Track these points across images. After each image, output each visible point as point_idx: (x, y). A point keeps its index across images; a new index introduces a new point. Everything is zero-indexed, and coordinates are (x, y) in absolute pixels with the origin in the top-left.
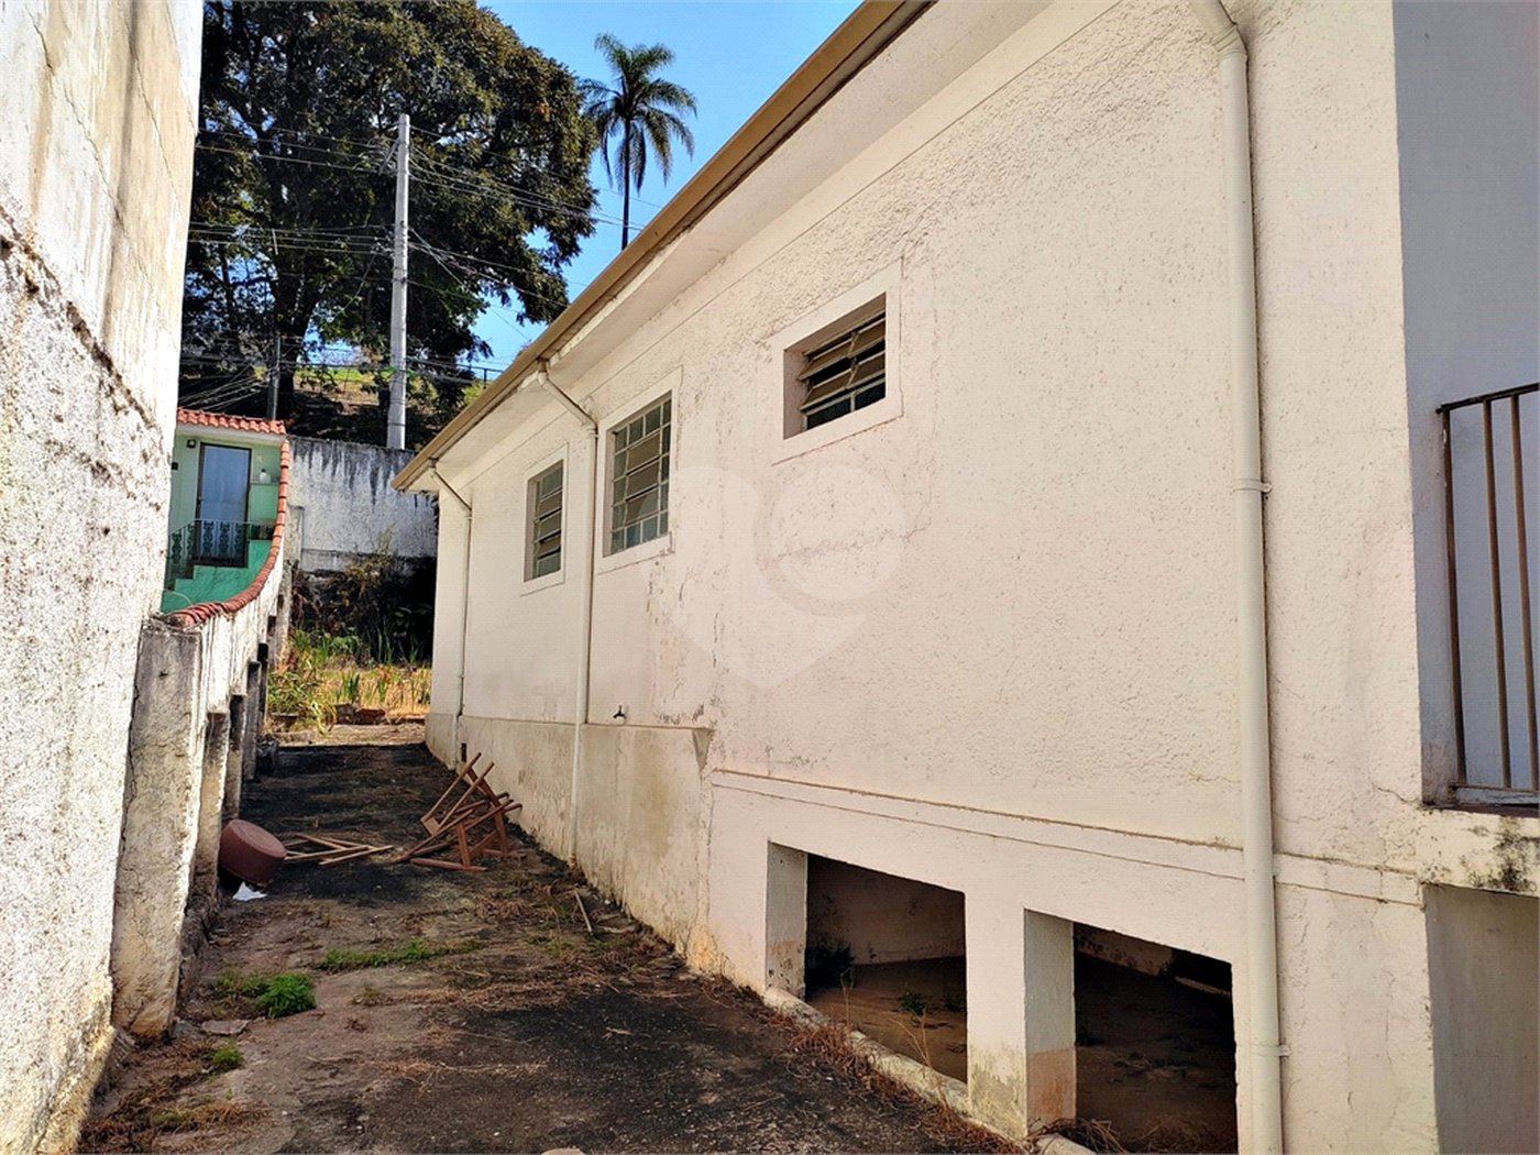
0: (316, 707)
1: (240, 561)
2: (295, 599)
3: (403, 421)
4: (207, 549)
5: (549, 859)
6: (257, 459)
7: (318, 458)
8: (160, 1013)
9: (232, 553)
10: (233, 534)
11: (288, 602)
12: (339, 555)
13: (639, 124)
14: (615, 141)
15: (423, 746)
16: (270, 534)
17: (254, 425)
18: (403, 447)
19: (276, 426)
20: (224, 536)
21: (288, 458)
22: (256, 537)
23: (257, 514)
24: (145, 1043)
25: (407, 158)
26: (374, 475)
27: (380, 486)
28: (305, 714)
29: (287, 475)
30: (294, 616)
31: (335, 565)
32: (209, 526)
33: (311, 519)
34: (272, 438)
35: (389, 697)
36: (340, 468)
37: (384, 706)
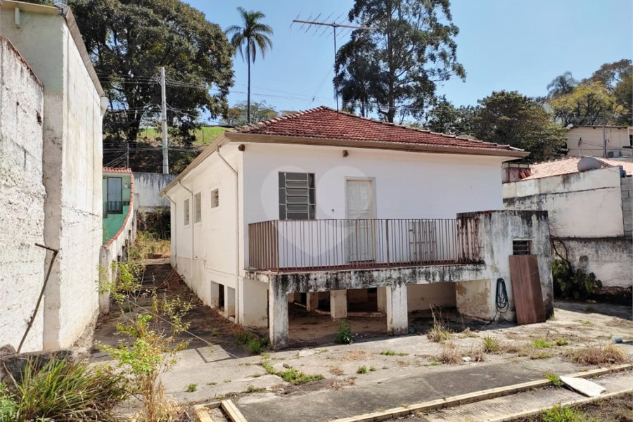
0: (142, 255)
1: (120, 212)
2: (138, 221)
3: (167, 164)
4: (111, 208)
5: (189, 289)
6: (124, 181)
7: (142, 178)
8: (107, 310)
9: (118, 209)
10: (118, 204)
11: (135, 223)
12: (150, 207)
13: (253, 38)
14: (244, 46)
15: (170, 264)
16: (128, 203)
17: (122, 171)
18: (168, 173)
19: (129, 170)
20: (116, 205)
21: (133, 180)
22: (125, 205)
23: (125, 198)
24: (105, 315)
25: (164, 81)
26: (159, 182)
27: (161, 186)
28: (139, 257)
29: (133, 186)
30: (138, 226)
31: (149, 210)
32: (111, 202)
33: (141, 196)
34: (127, 174)
35: (164, 250)
36: (149, 181)
37: (162, 253)
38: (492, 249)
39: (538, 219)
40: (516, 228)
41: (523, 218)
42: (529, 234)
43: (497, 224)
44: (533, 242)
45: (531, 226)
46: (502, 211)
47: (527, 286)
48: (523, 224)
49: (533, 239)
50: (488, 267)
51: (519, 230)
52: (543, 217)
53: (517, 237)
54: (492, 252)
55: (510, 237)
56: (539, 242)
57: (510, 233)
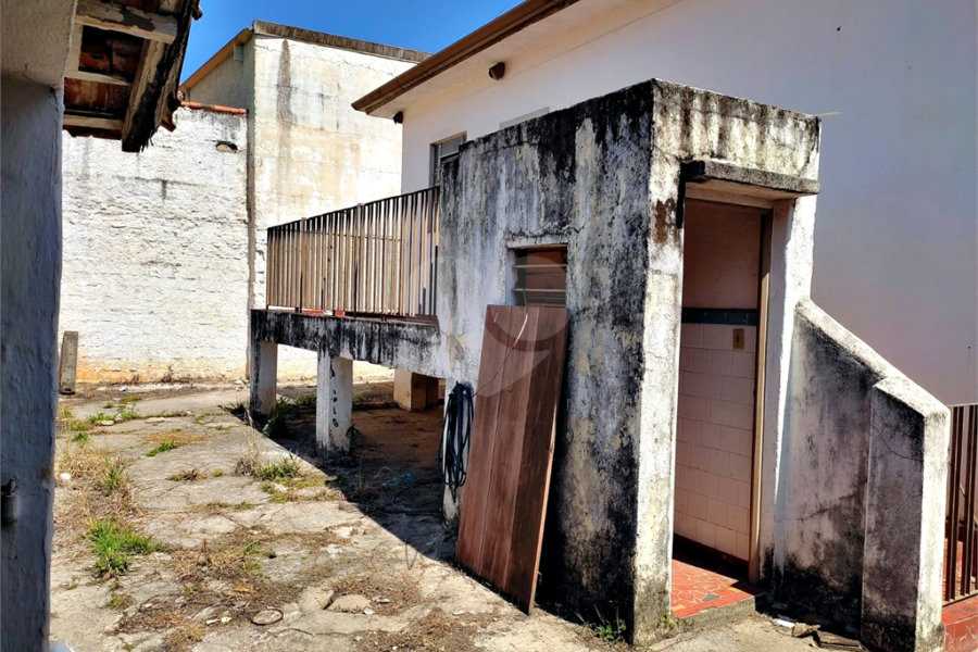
38: (454, 280)
39: (600, 139)
40: (522, 195)
41: (543, 149)
42: (561, 215)
43: (470, 190)
44: (572, 250)
45: (572, 179)
46: (486, 139)
47: (512, 435)
48: (544, 173)
49: (571, 240)
50: (443, 338)
51: (529, 203)
52: (624, 120)
53: (522, 234)
54: (455, 290)
55: (500, 235)
56: (595, 252)
57: (502, 221)
